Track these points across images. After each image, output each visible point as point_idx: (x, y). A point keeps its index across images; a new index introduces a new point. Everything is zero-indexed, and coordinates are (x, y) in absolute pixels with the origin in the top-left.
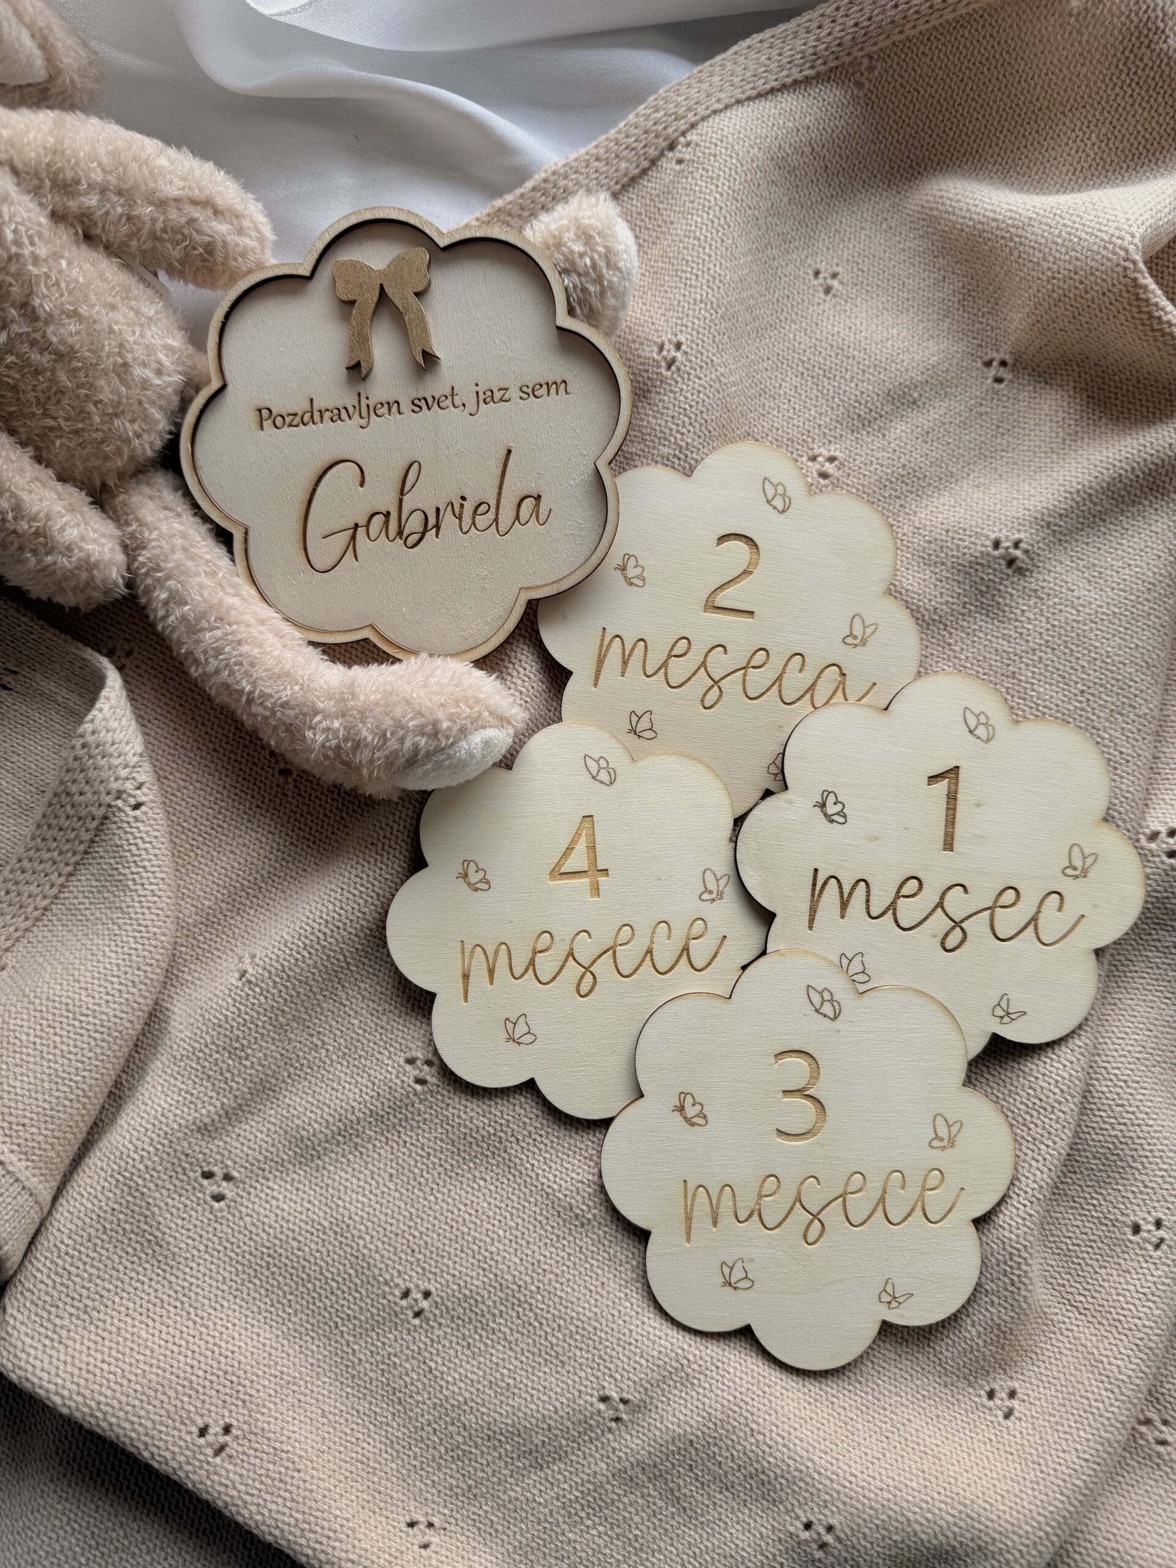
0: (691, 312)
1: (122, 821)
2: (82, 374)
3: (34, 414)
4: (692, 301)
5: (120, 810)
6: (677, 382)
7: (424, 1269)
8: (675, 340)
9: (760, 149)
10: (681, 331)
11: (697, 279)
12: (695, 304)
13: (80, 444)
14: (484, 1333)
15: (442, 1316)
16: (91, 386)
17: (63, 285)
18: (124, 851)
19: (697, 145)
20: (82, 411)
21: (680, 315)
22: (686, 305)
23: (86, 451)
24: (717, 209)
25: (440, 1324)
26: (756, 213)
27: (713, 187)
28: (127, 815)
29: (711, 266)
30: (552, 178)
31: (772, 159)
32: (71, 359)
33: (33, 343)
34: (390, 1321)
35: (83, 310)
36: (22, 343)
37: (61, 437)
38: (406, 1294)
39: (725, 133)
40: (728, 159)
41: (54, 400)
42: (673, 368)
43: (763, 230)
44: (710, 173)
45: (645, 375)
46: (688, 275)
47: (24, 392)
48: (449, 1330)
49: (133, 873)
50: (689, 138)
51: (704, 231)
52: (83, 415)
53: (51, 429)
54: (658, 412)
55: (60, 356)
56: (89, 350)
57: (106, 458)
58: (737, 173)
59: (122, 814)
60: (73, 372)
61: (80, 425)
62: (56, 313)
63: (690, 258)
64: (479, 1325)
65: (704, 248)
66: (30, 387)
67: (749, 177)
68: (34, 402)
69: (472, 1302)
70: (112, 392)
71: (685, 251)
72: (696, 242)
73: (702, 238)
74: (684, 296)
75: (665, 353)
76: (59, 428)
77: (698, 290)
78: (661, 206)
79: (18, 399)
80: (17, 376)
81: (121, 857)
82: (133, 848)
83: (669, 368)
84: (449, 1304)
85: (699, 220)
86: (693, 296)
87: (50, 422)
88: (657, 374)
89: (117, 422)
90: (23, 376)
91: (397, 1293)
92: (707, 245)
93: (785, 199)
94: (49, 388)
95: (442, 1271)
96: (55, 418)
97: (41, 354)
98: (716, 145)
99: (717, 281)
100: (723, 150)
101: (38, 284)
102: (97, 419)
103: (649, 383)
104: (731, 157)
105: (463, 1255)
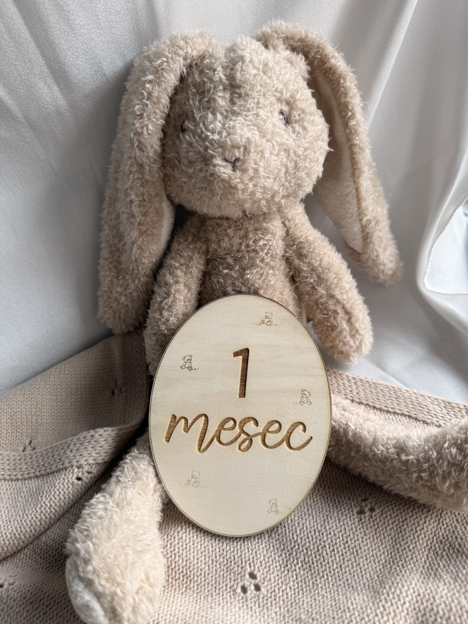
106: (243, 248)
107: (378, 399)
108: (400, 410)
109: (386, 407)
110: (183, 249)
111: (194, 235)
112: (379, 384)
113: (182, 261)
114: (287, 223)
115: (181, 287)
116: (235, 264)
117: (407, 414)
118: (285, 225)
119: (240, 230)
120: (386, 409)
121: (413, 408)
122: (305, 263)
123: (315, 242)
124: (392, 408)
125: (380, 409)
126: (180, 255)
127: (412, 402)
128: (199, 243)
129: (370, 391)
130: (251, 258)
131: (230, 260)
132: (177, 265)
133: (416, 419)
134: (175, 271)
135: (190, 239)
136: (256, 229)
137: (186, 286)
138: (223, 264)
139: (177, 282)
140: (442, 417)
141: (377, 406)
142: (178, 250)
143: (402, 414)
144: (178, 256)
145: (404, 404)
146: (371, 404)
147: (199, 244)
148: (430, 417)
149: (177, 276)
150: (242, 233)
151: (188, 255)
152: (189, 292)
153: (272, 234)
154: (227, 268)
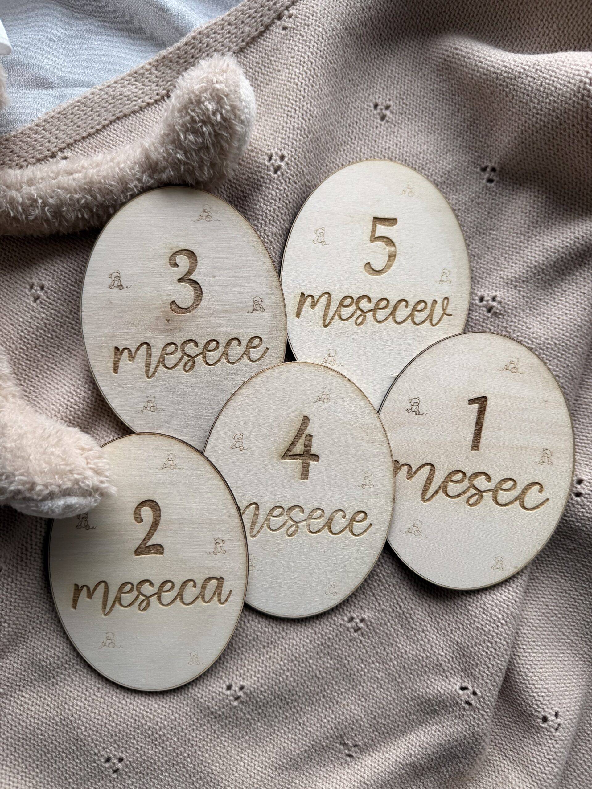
0: (291, 135)
4: (292, 128)
6: (281, 183)
7: (118, 745)
8: (280, 153)
9: (338, 21)
10: (284, 148)
11: (295, 113)
12: (294, 130)
14: (156, 781)
15: (130, 772)
19: (296, 17)
21: (284, 136)
22: (288, 129)
24: (309, 63)
25: (129, 777)
26: (335, 66)
27: (307, 48)
29: (305, 104)
30: (199, 36)
31: (346, 29)
34: (99, 775)
38: (108, 760)
39: (315, 10)
40: (317, 28)
42: (279, 173)
43: (340, 78)
44: (305, 38)
45: (259, 174)
46: (290, 109)
48: (135, 780)
50: (291, 12)
51: (300, 79)
54: (268, 201)
58: (323, 38)
63: (291, 97)
64: (153, 776)
65: (300, 91)
67: (331, 41)
69: (149, 763)
71: (288, 92)
72: (295, 86)
73: (299, 83)
74: (287, 123)
75: (273, 161)
77: (296, 120)
78: (272, 58)
83: (276, 172)
84: (135, 765)
85: (297, 70)
86: (292, 124)
88: (267, 175)
91: (102, 760)
92: (302, 89)
93: (354, 56)
95: (130, 746)
98: (309, 18)
99: (308, 115)
100: (314, 22)
103: (262, 180)
104: (319, 27)
105: (143, 737)
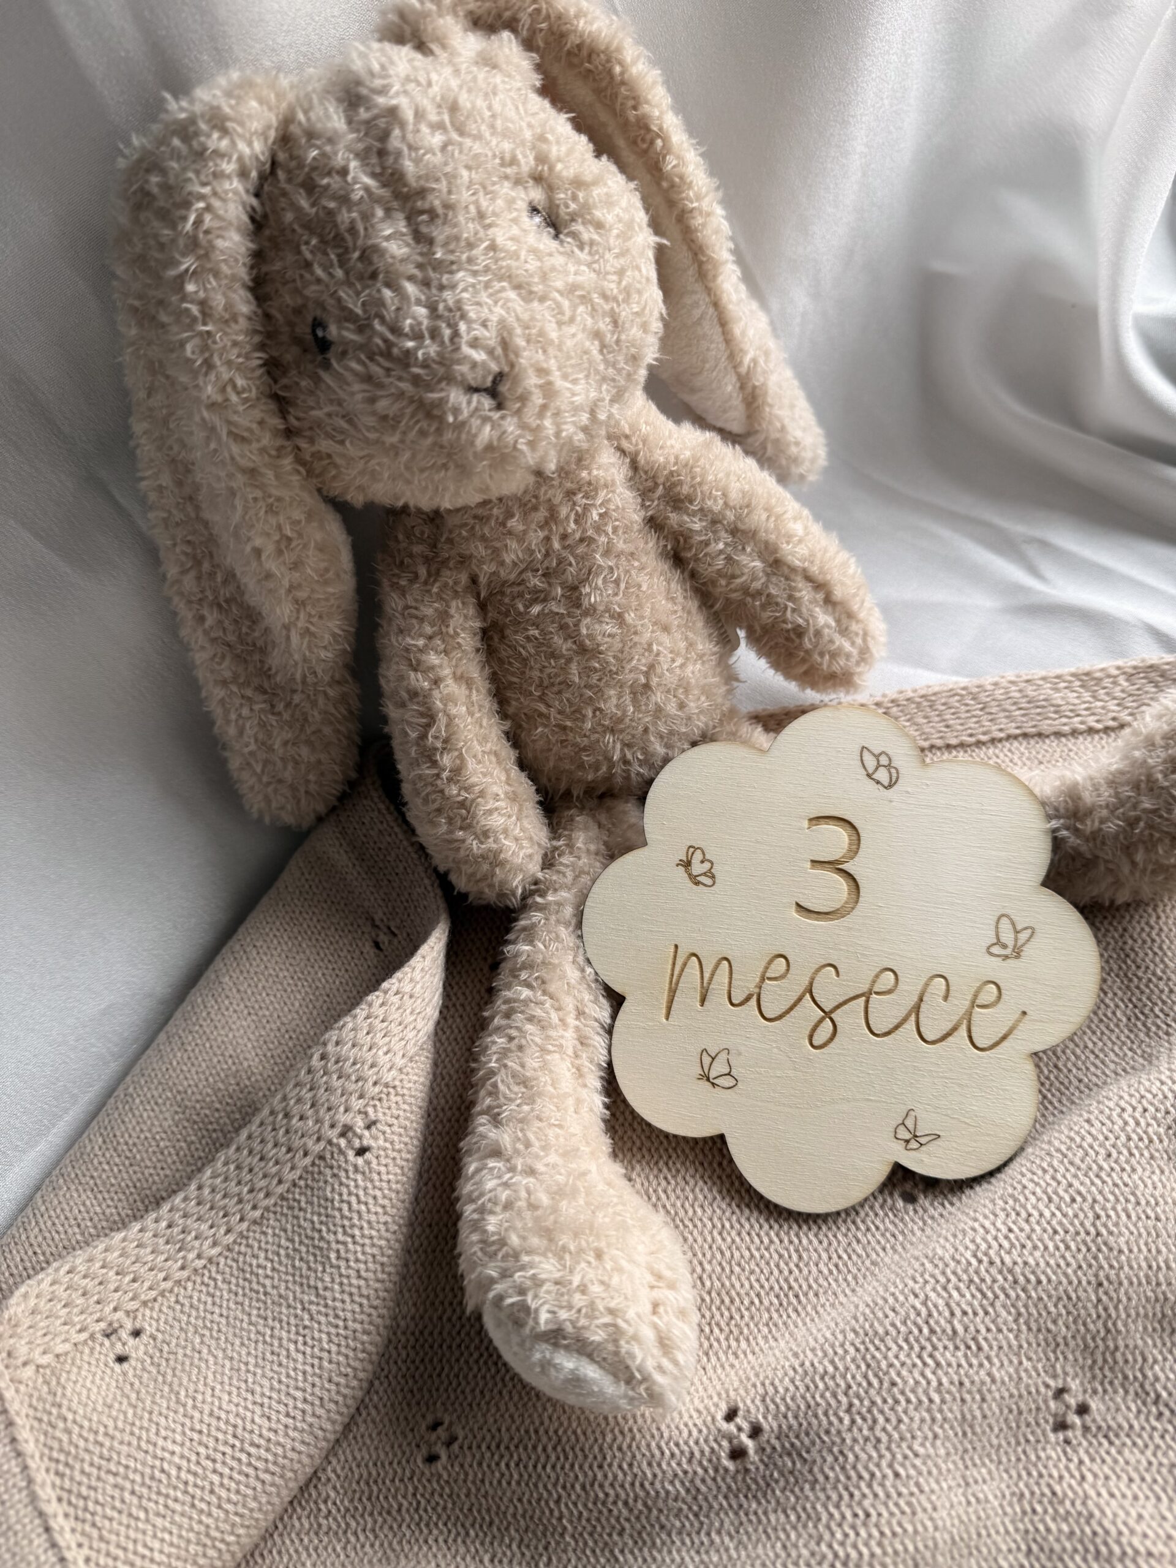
1: (339, 1167)
2: (596, 676)
3: (531, 693)
5: (341, 1152)
13: (562, 742)
16: (599, 691)
17: (623, 586)
18: (333, 1208)
20: (578, 711)
23: (565, 751)
28: (346, 1161)
32: (594, 657)
33: (563, 627)
35: (630, 617)
36: (553, 622)
37: (546, 726)
41: (556, 689)
47: (531, 668)
49: (338, 1242)
52: (578, 715)
53: (541, 715)
55: (582, 650)
56: (614, 657)
57: (581, 766)
59: (342, 1158)
60: (588, 671)
61: (569, 724)
62: (601, 608)
66: (538, 666)
68: (537, 681)
70: (617, 706)
76: (548, 718)
79: (523, 673)
80: (532, 651)
81: (327, 1216)
82: (345, 1207)
87: (542, 708)
89: (609, 738)
90: (538, 653)
94: (556, 675)
96: (549, 706)
97: (565, 640)
101: (597, 575)
102: (588, 725)
106: (556, 545)
107: (947, 726)
108: (1001, 730)
109: (971, 735)
110: (416, 600)
111: (427, 560)
112: (935, 694)
113: (428, 630)
114: (625, 444)
115: (451, 686)
116: (550, 584)
117: (1018, 732)
118: (623, 452)
119: (535, 508)
120: (973, 740)
121: (1023, 715)
122: (694, 514)
123: (698, 460)
124: (984, 734)
125: (962, 745)
126: (416, 617)
127: (1015, 703)
128: (448, 573)
129: (926, 717)
130: (582, 558)
131: (535, 582)
132: (421, 642)
133: (1040, 735)
134: (424, 657)
135: (422, 571)
136: (570, 494)
137: (459, 678)
138: (520, 595)
139: (436, 682)
140: (1087, 709)
141: (954, 742)
142: (407, 607)
143: (1009, 737)
144: (414, 621)
145: (1002, 714)
146: (939, 743)
147: (448, 576)
148: (1064, 720)
149: (432, 668)
150: (542, 514)
151: (436, 610)
152: (470, 689)
153: (606, 486)
154: (535, 601)
